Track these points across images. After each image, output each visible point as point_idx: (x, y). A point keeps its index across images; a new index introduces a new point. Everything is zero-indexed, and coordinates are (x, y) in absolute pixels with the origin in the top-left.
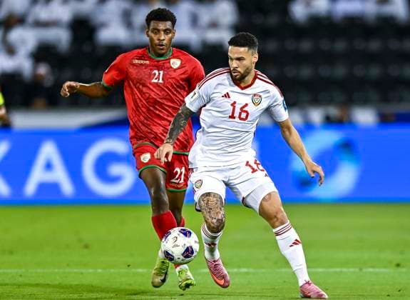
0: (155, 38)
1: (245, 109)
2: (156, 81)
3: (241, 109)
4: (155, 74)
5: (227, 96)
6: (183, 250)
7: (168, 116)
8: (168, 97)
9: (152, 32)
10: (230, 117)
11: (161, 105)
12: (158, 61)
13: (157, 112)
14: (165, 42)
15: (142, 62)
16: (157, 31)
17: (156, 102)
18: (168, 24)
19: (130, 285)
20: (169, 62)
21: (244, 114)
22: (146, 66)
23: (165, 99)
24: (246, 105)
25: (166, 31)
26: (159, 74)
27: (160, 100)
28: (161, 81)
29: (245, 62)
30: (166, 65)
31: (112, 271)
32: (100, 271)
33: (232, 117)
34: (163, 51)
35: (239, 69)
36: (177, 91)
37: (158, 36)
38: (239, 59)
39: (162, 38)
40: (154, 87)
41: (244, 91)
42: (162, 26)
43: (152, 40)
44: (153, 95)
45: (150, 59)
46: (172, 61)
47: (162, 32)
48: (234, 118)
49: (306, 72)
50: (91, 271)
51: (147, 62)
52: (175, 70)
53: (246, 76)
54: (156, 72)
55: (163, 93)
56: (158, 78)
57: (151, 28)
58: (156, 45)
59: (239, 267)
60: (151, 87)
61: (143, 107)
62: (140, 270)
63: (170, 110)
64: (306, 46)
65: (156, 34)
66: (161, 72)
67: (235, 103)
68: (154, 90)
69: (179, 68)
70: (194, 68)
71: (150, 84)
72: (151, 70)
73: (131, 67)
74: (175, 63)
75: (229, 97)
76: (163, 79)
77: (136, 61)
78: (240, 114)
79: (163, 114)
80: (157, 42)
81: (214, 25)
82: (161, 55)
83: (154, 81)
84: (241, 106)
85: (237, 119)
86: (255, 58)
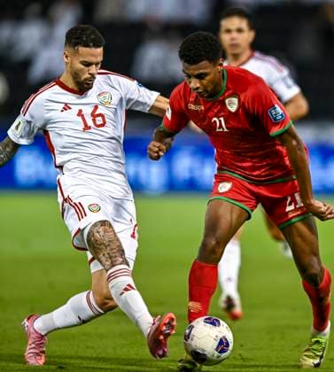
3: (93, 114)
5: (67, 107)
6: (216, 343)
67: (80, 111)
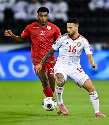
0: (41, 18)
1: (75, 48)
2: (42, 35)
3: (73, 48)
4: (42, 32)
5: (67, 43)
7: (47, 48)
8: (47, 41)
9: (40, 16)
10: (69, 52)
11: (44, 44)
12: (43, 27)
13: (43, 47)
14: (45, 20)
15: (36, 28)
16: (42, 16)
17: (42, 43)
18: (46, 13)
19: (27, 112)
20: (47, 28)
21: (74, 50)
22: (38, 29)
23: (46, 42)
24: (75, 47)
25: (45, 16)
26: (43, 32)
27: (44, 42)
28: (44, 35)
29: (73, 29)
30: (46, 28)
31: (20, 106)
32: (15, 106)
33: (70, 51)
34: (44, 23)
35: (70, 32)
36: (50, 39)
37: (42, 18)
38: (70, 28)
39: (44, 18)
40: (41, 37)
41: (74, 41)
42: (44, 14)
43: (40, 19)
44: (41, 40)
45: (39, 26)
46: (48, 27)
47: (44, 16)
48: (70, 52)
49: (94, 30)
50: (12, 106)
51: (38, 28)
52: (49, 30)
53: (74, 35)
54: (42, 31)
55: (45, 39)
56: (43, 33)
57: (39, 15)
58: (42, 21)
59: (69, 105)
60: (40, 37)
61: (37, 45)
62: (31, 106)
63: (48, 46)
64: (95, 20)
65: (41, 17)
66: (44, 31)
67: (71, 46)
68: (41, 38)
69: (51, 30)
70: (56, 30)
71: (40, 36)
72: (40, 30)
73: (32, 30)
74: (49, 28)
75: (68, 44)
76: (45, 34)
77: (34, 27)
78: (73, 50)
79: (45, 47)
80: (42, 20)
81: (59, 12)
82: (44, 25)
83: (41, 35)
84: (73, 47)
85: (72, 52)
86: (77, 28)
